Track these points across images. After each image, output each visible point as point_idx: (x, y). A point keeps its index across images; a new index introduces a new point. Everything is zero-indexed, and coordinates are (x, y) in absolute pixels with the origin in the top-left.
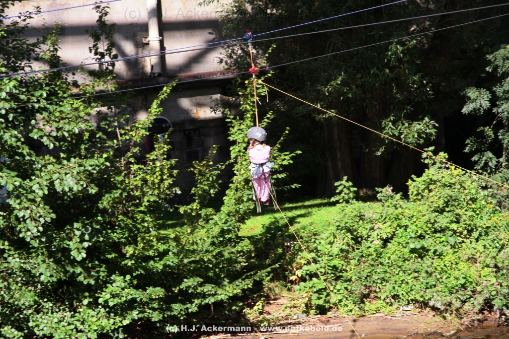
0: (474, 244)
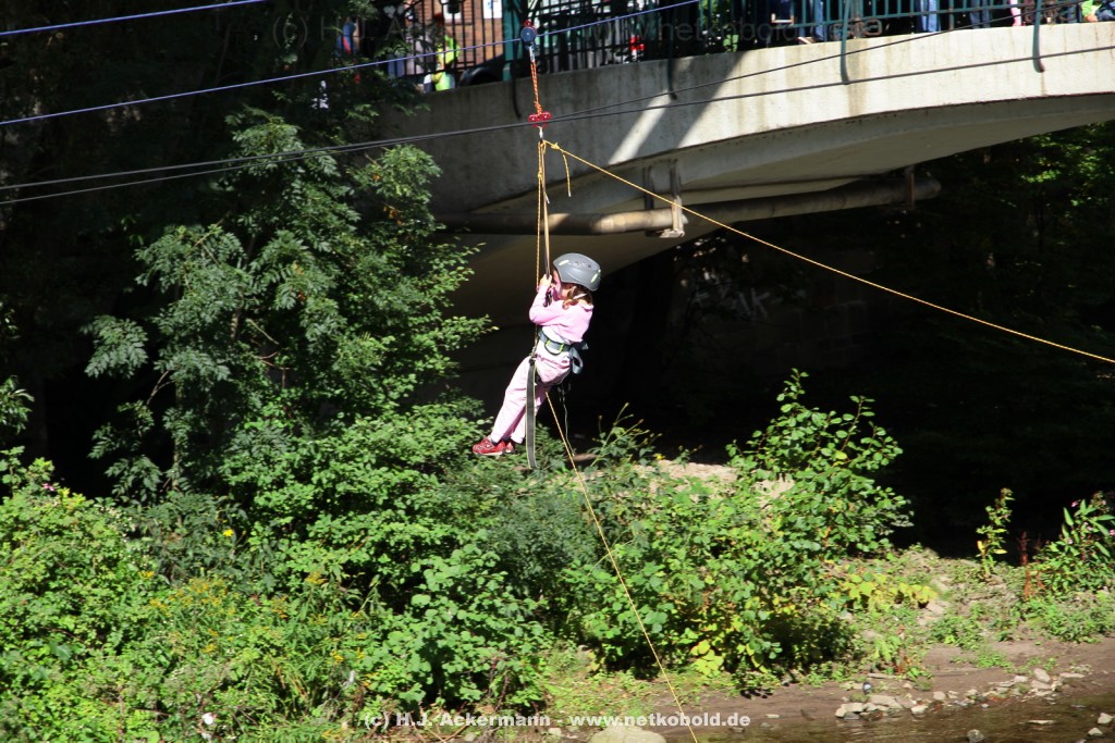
0: (111, 661)
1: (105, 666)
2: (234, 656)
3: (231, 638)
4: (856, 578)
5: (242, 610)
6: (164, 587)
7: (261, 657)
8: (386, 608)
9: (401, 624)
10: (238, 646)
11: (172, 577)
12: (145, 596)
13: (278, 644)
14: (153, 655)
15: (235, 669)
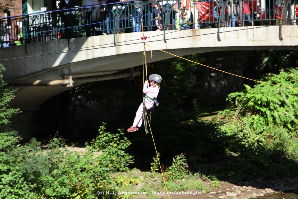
4: (119, 177)
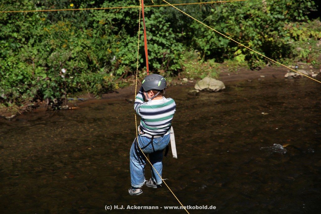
1: (28, 51)
2: (73, 49)
3: (72, 43)
4: (295, 29)
5: (76, 33)
6: (49, 24)
7: (83, 50)
8: (127, 35)
9: (133, 40)
10: (75, 46)
11: (52, 20)
12: (43, 27)
13: (89, 45)
14: (45, 48)
15: (73, 54)
